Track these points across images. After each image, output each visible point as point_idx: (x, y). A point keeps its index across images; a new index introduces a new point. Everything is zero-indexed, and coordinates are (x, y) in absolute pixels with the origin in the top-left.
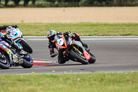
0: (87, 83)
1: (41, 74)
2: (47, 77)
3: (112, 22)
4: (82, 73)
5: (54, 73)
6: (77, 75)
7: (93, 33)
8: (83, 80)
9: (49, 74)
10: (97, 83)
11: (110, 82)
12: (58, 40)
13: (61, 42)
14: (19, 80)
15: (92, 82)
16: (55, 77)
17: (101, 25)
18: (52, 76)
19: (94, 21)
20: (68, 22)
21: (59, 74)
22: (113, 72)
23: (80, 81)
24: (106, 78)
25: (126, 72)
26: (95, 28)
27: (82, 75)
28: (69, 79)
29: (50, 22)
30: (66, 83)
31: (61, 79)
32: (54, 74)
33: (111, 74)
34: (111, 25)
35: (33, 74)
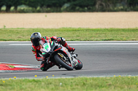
0: (69, 87)
1: (23, 79)
2: (30, 81)
3: (94, 27)
4: (64, 77)
6: (59, 80)
7: (75, 38)
8: (65, 84)
9: (31, 78)
10: (79, 87)
11: (92, 86)
14: (1, 85)
15: (74, 87)
16: (37, 82)
17: (83, 30)
18: (34, 81)
19: (76, 26)
20: (50, 27)
21: (41, 78)
22: (95, 77)
23: (62, 86)
24: (88, 82)
25: (108, 77)
26: (77, 33)
27: (64, 80)
28: (51, 84)
29: (33, 28)
30: (48, 87)
31: (43, 83)
32: (36, 79)
33: (93, 79)
34: (93, 30)
35: (15, 78)
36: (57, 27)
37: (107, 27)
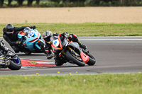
0: (93, 85)
1: (46, 75)
2: (52, 78)
3: (118, 22)
4: (88, 74)
5: (59, 74)
6: (83, 76)
8: (89, 81)
9: (54, 75)
10: (103, 84)
11: (116, 83)
12: (54, 42)
13: (56, 43)
14: (24, 82)
15: (99, 84)
16: (60, 78)
17: (107, 25)
18: (57, 77)
21: (64, 75)
22: (120, 73)
23: (86, 83)
24: (113, 79)
25: (133, 73)
26: (101, 28)
27: (88, 76)
28: (74, 80)
30: (71, 84)
31: (66, 80)
33: (117, 75)
34: (118, 25)
35: (38, 75)
36: (80, 22)
37: (131, 22)
